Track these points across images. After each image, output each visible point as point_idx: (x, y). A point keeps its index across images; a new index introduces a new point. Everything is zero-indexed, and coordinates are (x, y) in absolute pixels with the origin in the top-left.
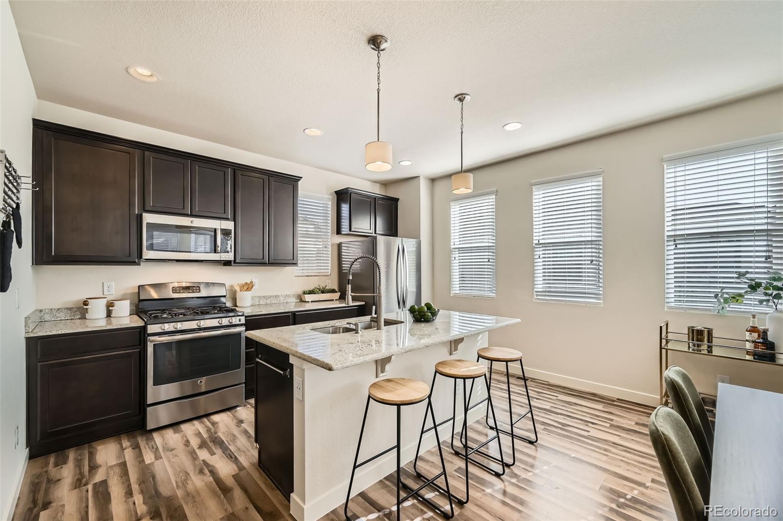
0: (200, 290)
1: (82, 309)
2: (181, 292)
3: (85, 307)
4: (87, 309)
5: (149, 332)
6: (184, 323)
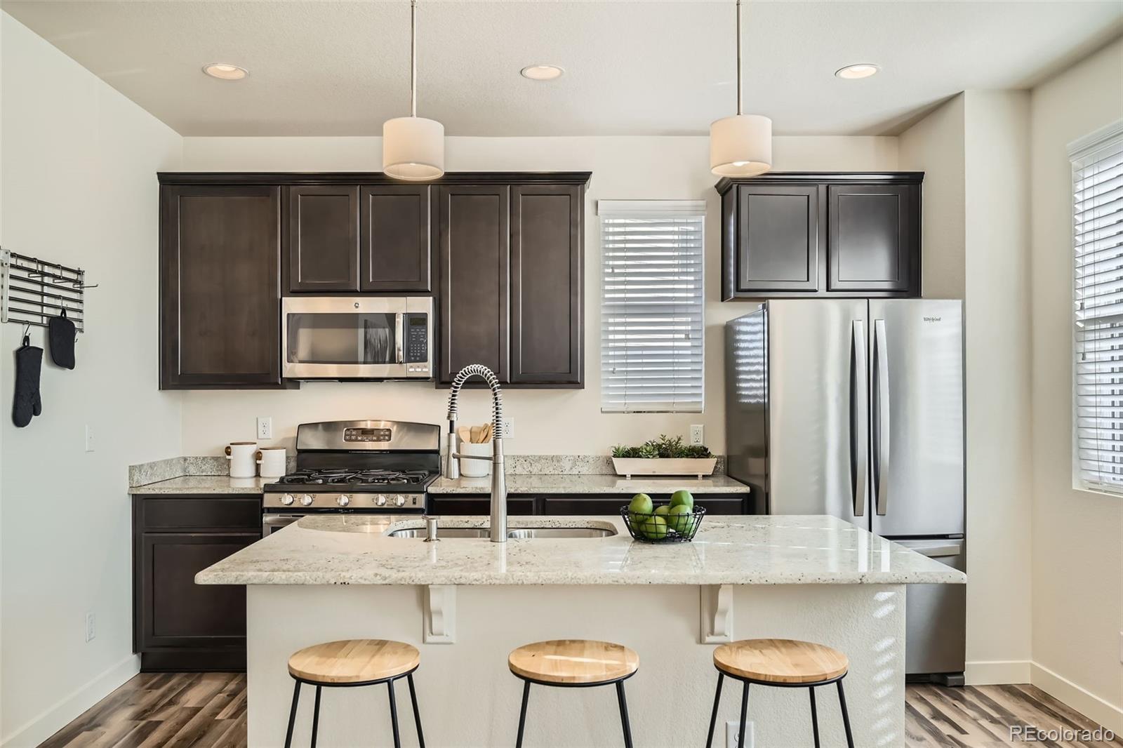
0: (390, 436)
1: (224, 460)
2: (359, 438)
3: (228, 457)
4: (229, 460)
5: (266, 505)
6: (317, 495)
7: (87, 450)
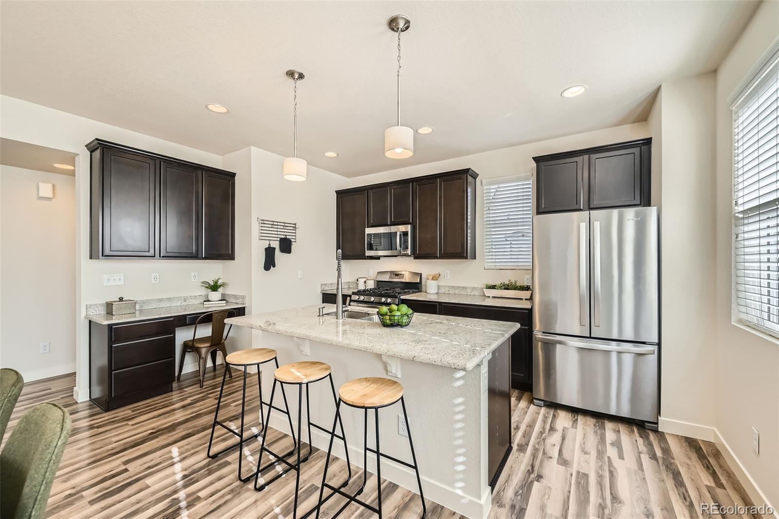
0: (403, 277)
2: (394, 277)
4: (358, 283)
7: (299, 278)
